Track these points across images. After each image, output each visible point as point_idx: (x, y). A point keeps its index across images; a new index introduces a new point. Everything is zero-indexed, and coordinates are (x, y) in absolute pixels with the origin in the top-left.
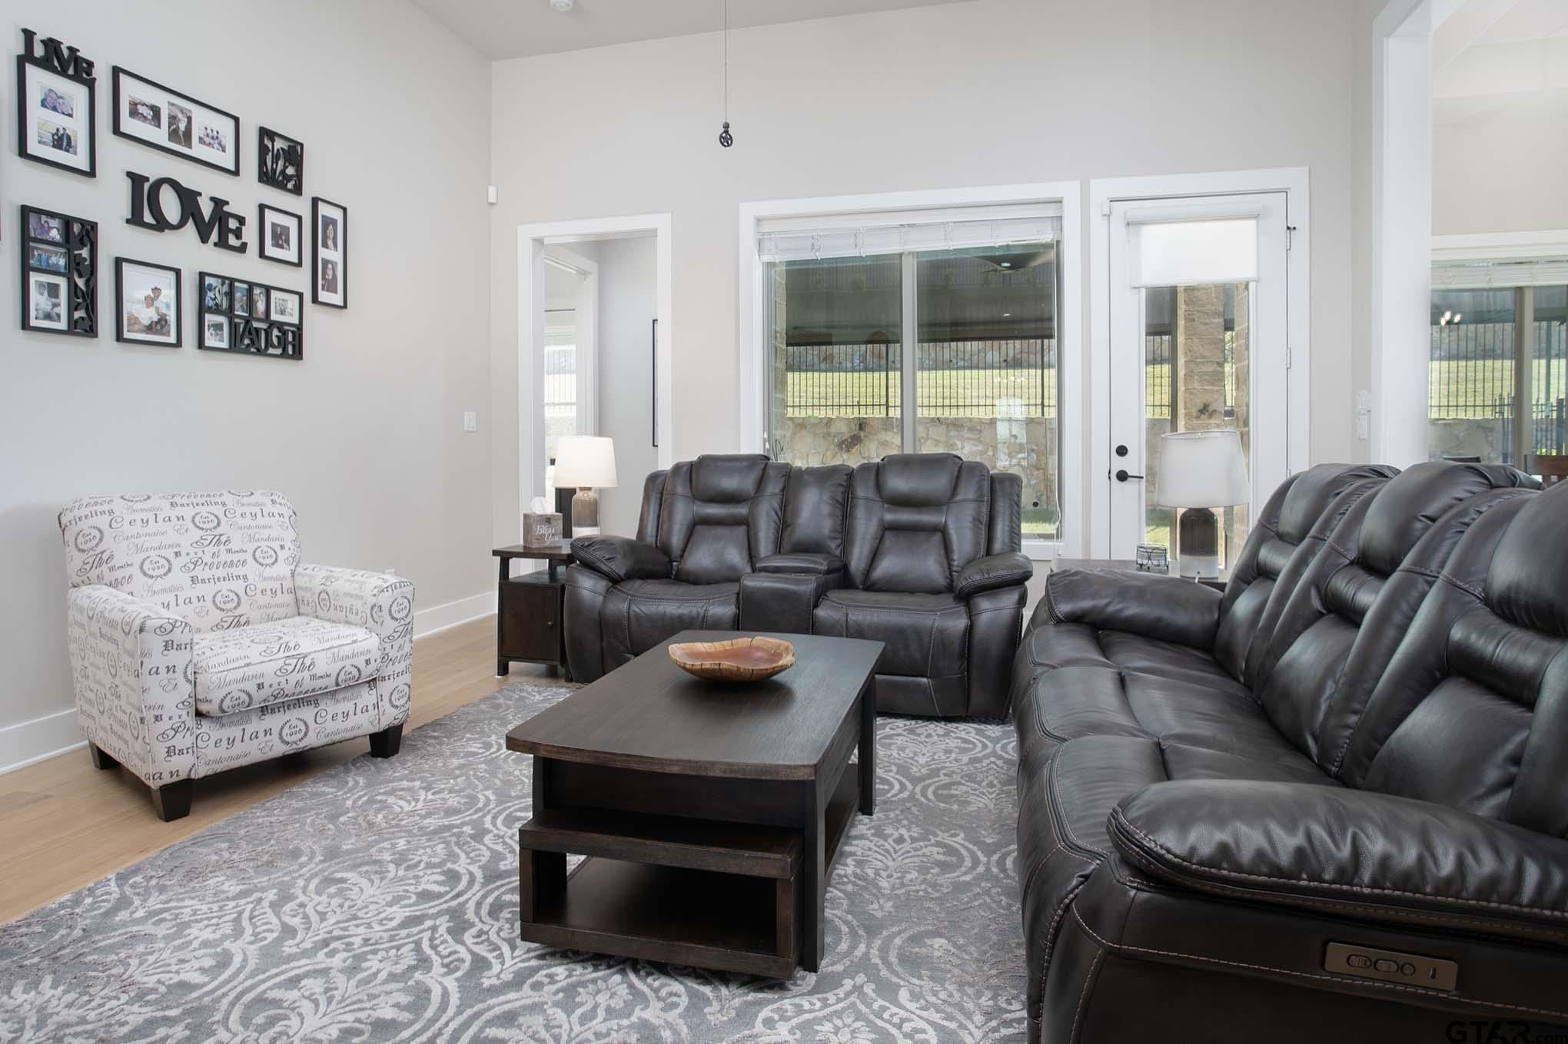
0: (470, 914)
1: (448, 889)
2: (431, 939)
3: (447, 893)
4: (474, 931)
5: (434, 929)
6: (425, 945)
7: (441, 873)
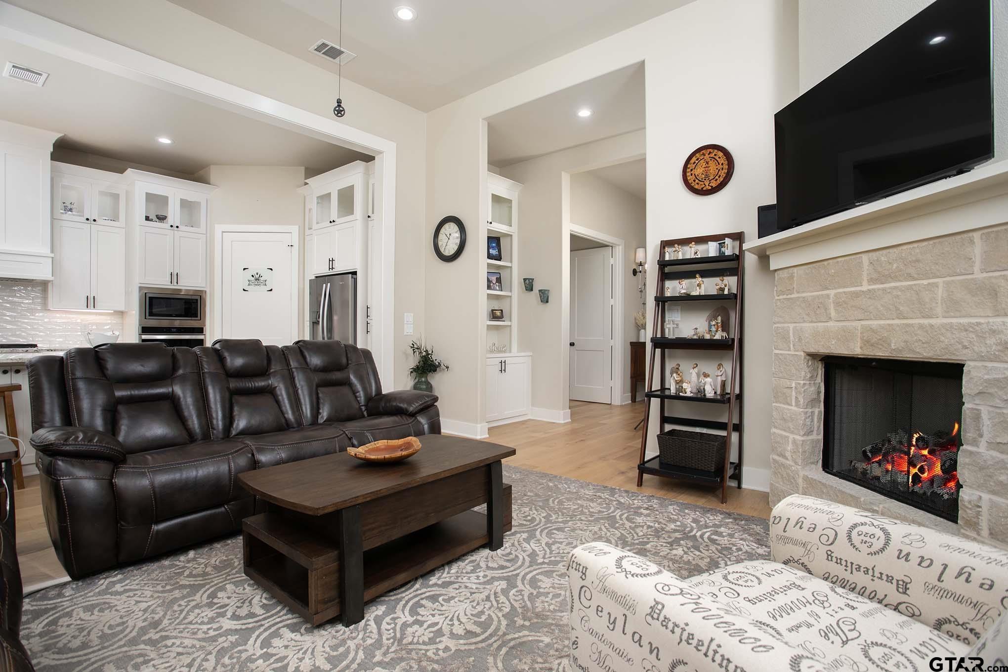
0: (527, 559)
1: (537, 577)
2: (545, 554)
3: (537, 574)
4: (528, 553)
5: (544, 558)
6: (548, 551)
7: (540, 587)
